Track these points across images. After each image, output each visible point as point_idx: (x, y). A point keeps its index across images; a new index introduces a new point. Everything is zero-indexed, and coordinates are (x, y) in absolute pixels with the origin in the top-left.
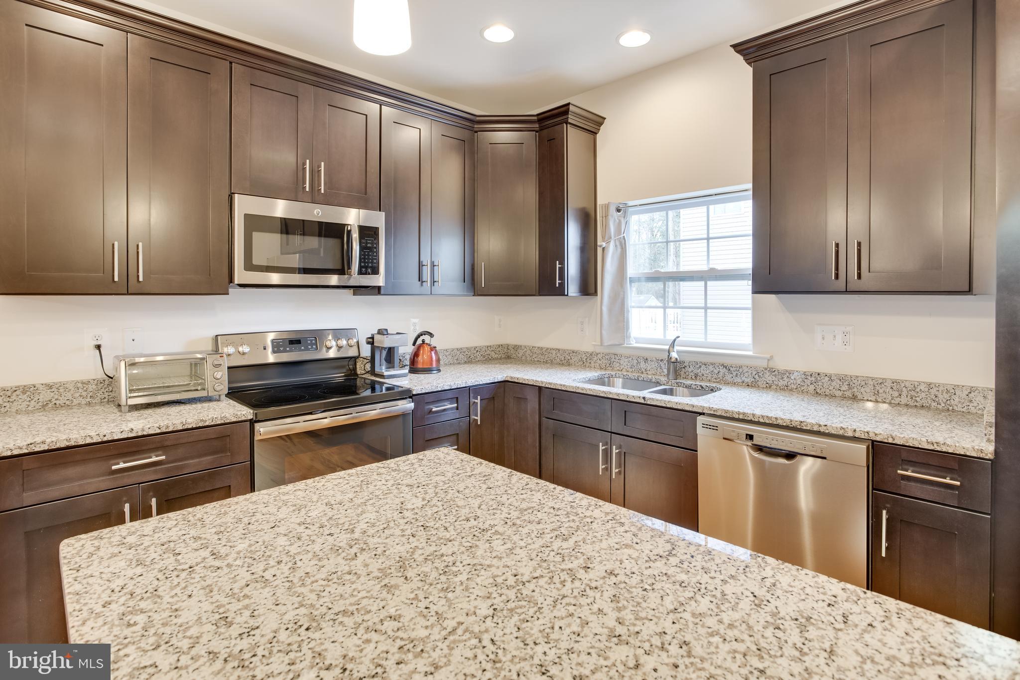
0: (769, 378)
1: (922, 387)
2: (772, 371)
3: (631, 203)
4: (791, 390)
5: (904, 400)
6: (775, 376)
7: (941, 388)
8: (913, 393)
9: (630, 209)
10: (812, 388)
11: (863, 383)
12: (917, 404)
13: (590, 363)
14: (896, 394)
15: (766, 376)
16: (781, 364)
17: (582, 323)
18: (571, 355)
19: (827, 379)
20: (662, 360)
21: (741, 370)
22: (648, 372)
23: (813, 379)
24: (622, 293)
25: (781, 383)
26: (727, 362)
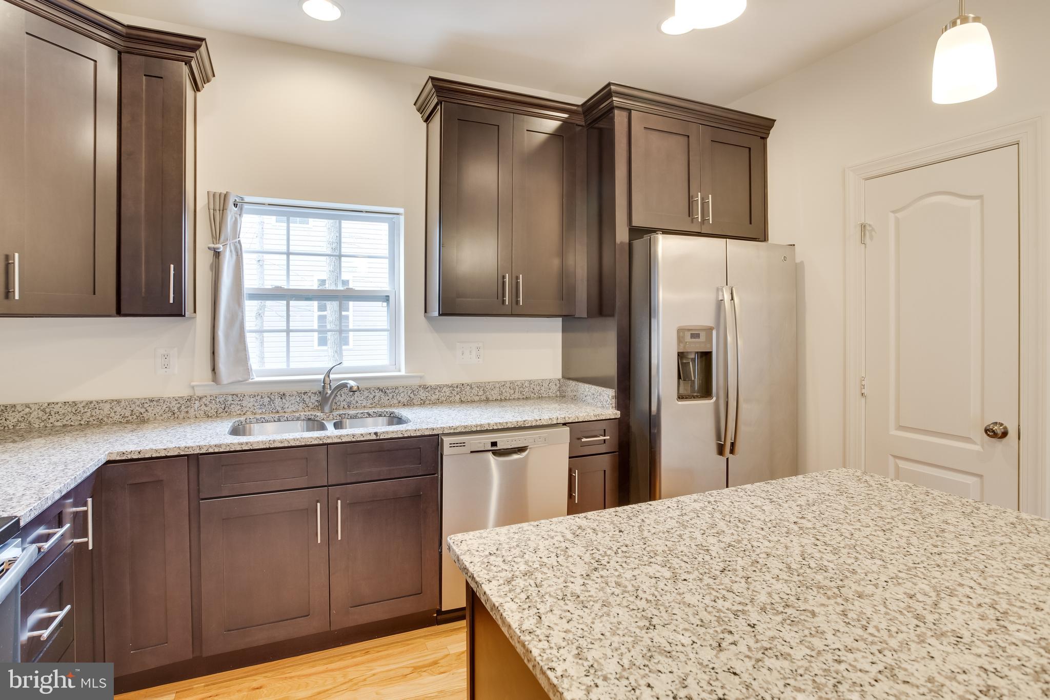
0: (423, 394)
1: (526, 384)
2: (425, 388)
3: (247, 199)
4: (442, 403)
5: (517, 395)
6: (428, 392)
7: (536, 383)
8: (521, 389)
9: (246, 206)
10: (458, 397)
11: (493, 387)
12: (524, 397)
13: (187, 412)
14: (512, 392)
15: (421, 393)
16: (431, 381)
17: (166, 357)
18: (146, 405)
19: (469, 387)
20: (305, 393)
21: (397, 391)
22: (286, 410)
23: (459, 389)
24: (240, 314)
25: (434, 397)
26: (381, 384)
